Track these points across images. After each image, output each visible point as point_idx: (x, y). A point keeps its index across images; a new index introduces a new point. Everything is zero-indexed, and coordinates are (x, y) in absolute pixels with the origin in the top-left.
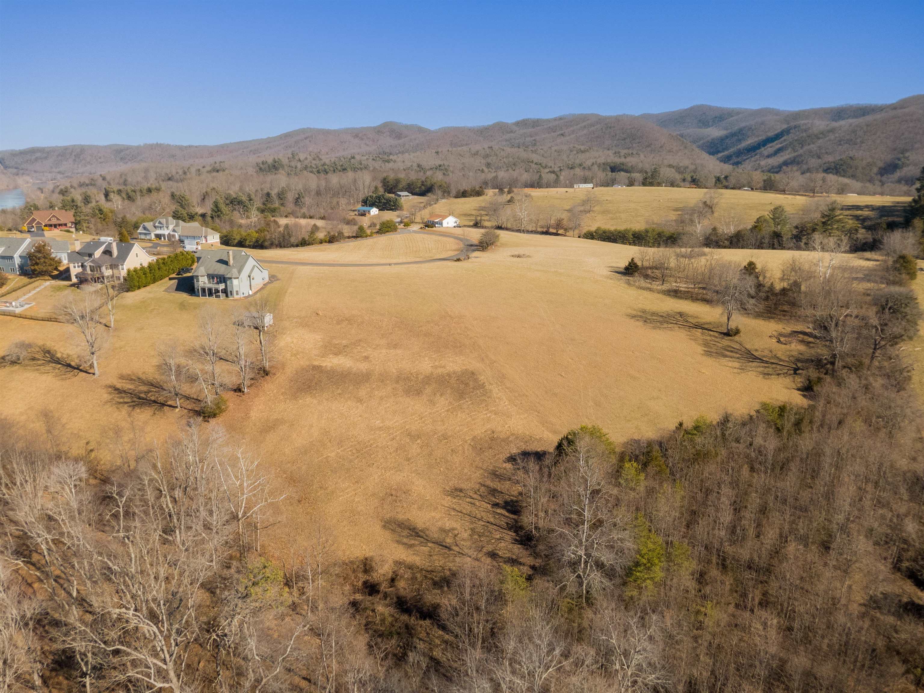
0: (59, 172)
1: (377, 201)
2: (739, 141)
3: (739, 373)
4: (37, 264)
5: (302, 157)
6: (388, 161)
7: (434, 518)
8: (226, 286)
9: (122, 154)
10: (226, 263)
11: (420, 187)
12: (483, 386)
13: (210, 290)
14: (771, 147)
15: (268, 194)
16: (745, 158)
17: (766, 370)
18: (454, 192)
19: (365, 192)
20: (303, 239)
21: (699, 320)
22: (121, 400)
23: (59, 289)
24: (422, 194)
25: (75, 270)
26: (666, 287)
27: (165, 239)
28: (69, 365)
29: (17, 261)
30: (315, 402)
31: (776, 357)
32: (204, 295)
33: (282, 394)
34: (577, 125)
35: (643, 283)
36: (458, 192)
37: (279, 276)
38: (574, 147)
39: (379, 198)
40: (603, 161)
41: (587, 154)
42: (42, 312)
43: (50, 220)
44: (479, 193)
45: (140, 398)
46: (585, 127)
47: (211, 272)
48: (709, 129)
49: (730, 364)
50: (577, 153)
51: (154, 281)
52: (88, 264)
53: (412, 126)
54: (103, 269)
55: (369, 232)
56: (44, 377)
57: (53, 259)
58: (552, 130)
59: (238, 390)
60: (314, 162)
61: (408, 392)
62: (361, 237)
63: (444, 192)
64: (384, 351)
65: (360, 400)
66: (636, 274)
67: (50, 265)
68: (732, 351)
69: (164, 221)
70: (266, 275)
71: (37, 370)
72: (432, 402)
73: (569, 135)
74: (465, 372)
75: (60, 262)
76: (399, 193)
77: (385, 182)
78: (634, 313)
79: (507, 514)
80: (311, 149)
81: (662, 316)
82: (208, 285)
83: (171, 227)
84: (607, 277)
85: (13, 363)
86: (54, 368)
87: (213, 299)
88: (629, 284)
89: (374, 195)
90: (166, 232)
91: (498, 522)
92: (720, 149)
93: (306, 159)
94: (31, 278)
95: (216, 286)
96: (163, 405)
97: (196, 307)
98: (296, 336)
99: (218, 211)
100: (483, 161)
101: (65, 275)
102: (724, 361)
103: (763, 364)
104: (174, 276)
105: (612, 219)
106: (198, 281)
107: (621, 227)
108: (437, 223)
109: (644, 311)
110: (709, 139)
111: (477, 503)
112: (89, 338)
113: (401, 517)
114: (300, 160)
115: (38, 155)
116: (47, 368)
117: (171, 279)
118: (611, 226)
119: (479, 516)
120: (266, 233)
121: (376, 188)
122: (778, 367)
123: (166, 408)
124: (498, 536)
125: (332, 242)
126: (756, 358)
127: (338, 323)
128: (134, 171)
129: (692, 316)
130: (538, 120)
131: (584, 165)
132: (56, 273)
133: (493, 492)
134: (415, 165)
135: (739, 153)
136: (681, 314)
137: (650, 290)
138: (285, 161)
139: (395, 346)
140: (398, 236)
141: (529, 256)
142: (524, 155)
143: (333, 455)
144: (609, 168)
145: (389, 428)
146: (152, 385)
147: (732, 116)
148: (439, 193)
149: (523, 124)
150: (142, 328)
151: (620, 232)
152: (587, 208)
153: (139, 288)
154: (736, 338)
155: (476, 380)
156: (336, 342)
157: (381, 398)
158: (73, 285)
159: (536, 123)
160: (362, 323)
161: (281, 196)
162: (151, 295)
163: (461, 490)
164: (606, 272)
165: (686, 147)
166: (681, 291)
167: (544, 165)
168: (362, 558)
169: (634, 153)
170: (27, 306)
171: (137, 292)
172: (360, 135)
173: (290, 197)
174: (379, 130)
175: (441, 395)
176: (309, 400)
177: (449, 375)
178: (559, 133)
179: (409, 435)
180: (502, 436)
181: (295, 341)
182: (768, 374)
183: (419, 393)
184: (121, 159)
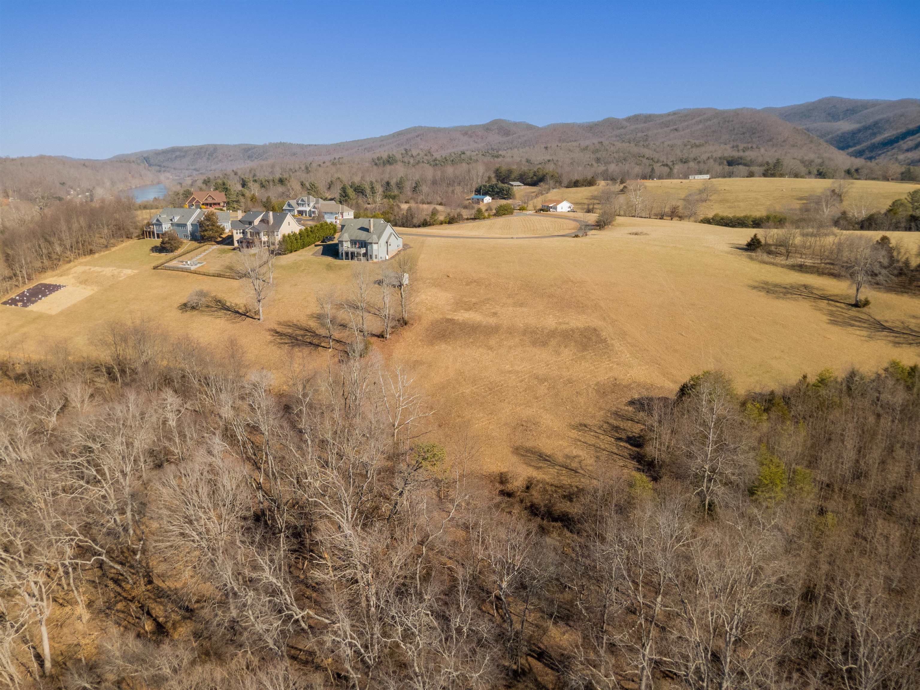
0: (195, 170)
1: (491, 190)
2: (874, 134)
3: (867, 341)
4: (206, 230)
5: (415, 153)
6: (497, 157)
7: (561, 445)
8: (367, 250)
9: (250, 152)
10: (367, 230)
11: (532, 178)
12: (605, 341)
13: (353, 254)
14: (911, 140)
15: (388, 183)
16: (880, 152)
17: (897, 340)
18: (565, 182)
19: (478, 181)
20: (425, 220)
21: (825, 292)
22: (283, 341)
23: (224, 251)
24: (534, 184)
25: (237, 236)
26: (790, 262)
27: (306, 215)
28: (237, 312)
29: (189, 228)
30: (450, 348)
31: (908, 328)
32: (347, 257)
33: (420, 340)
34: (692, 119)
35: (765, 257)
36: (570, 182)
37: (412, 245)
38: (689, 142)
39: (492, 187)
40: (719, 155)
41: (703, 149)
42: (212, 270)
43: (206, 199)
44: (590, 183)
45: (297, 340)
46: (701, 121)
47: (353, 238)
48: (839, 123)
49: (858, 332)
50: (692, 147)
51: (304, 246)
52: (248, 231)
53: (520, 123)
54: (262, 234)
55: (486, 214)
56: (218, 320)
57: (218, 227)
58: (666, 125)
59: (381, 336)
60: (425, 157)
61: (534, 343)
62: (479, 219)
63: (556, 182)
64: (511, 309)
65: (490, 348)
66: (759, 250)
67: (217, 232)
68: (860, 321)
69: (305, 199)
70: (400, 242)
71: (212, 315)
72: (558, 354)
73: (683, 130)
74: (587, 329)
75: (223, 229)
76: (511, 183)
77: (497, 172)
78: (756, 284)
79: (630, 447)
80: (422, 147)
81: (785, 288)
82: (351, 250)
83: (312, 204)
84: (728, 253)
85: (193, 308)
86: (226, 314)
87: (355, 262)
88: (751, 258)
89: (488, 185)
90: (307, 209)
91: (621, 453)
92: (851, 144)
93: (419, 154)
94: (200, 243)
95: (359, 250)
96: (318, 346)
97: (340, 268)
98: (429, 294)
99: (346, 196)
100: (593, 156)
101: (229, 240)
102: (850, 329)
103: (892, 334)
104: (319, 243)
105: (730, 207)
106: (342, 246)
107: (741, 214)
108: (551, 207)
109: (767, 283)
110: (839, 133)
111: (602, 437)
112: (257, 288)
113: (529, 444)
114: (412, 156)
115: (178, 153)
116: (220, 314)
117: (316, 246)
118: (728, 213)
119: (602, 447)
120: (390, 215)
121: (489, 178)
122: (911, 337)
123: (320, 348)
124: (621, 464)
125: (451, 223)
126: (884, 328)
127: (467, 284)
128: (262, 167)
129: (817, 289)
130: (650, 116)
131: (699, 159)
132: (220, 239)
133: (616, 428)
134: (524, 160)
135: (873, 148)
136: (805, 287)
137: (773, 264)
138: (399, 157)
139: (521, 305)
140: (515, 218)
141: (646, 234)
142: (635, 150)
143: (468, 391)
144: (725, 163)
145: (518, 372)
146: (306, 330)
147: (867, 109)
148: (551, 182)
149: (635, 119)
150: (296, 285)
151: (738, 219)
152: (704, 196)
153: (291, 252)
154: (865, 309)
155: (598, 336)
156: (466, 299)
157: (510, 347)
158: (234, 249)
159: (648, 118)
160: (490, 284)
161: (400, 185)
162: (302, 258)
163: (585, 426)
164: (727, 248)
165: (811, 142)
166: (806, 266)
167: (656, 160)
168: (498, 472)
169: (754, 146)
170: (199, 265)
171: (289, 255)
172: (469, 133)
173: (408, 186)
174: (487, 128)
175: (565, 347)
176: (443, 346)
177: (572, 330)
178: (672, 128)
179: (537, 378)
180: (624, 383)
181: (429, 298)
182: (899, 343)
183: (544, 344)
184: (249, 157)
